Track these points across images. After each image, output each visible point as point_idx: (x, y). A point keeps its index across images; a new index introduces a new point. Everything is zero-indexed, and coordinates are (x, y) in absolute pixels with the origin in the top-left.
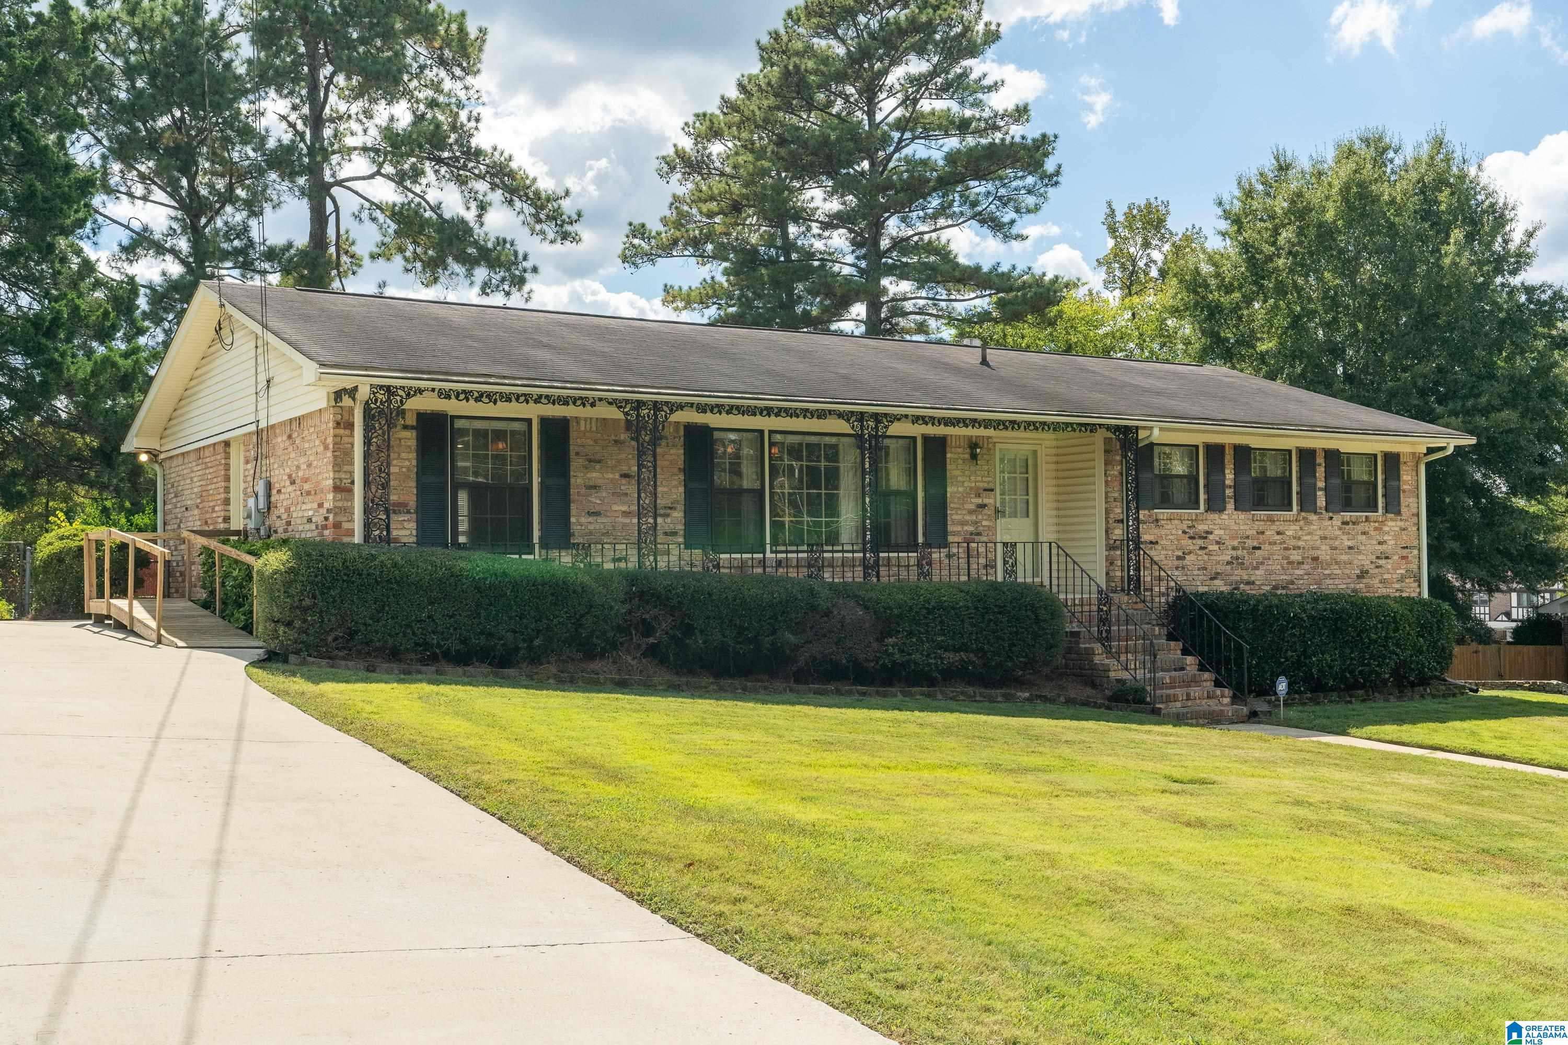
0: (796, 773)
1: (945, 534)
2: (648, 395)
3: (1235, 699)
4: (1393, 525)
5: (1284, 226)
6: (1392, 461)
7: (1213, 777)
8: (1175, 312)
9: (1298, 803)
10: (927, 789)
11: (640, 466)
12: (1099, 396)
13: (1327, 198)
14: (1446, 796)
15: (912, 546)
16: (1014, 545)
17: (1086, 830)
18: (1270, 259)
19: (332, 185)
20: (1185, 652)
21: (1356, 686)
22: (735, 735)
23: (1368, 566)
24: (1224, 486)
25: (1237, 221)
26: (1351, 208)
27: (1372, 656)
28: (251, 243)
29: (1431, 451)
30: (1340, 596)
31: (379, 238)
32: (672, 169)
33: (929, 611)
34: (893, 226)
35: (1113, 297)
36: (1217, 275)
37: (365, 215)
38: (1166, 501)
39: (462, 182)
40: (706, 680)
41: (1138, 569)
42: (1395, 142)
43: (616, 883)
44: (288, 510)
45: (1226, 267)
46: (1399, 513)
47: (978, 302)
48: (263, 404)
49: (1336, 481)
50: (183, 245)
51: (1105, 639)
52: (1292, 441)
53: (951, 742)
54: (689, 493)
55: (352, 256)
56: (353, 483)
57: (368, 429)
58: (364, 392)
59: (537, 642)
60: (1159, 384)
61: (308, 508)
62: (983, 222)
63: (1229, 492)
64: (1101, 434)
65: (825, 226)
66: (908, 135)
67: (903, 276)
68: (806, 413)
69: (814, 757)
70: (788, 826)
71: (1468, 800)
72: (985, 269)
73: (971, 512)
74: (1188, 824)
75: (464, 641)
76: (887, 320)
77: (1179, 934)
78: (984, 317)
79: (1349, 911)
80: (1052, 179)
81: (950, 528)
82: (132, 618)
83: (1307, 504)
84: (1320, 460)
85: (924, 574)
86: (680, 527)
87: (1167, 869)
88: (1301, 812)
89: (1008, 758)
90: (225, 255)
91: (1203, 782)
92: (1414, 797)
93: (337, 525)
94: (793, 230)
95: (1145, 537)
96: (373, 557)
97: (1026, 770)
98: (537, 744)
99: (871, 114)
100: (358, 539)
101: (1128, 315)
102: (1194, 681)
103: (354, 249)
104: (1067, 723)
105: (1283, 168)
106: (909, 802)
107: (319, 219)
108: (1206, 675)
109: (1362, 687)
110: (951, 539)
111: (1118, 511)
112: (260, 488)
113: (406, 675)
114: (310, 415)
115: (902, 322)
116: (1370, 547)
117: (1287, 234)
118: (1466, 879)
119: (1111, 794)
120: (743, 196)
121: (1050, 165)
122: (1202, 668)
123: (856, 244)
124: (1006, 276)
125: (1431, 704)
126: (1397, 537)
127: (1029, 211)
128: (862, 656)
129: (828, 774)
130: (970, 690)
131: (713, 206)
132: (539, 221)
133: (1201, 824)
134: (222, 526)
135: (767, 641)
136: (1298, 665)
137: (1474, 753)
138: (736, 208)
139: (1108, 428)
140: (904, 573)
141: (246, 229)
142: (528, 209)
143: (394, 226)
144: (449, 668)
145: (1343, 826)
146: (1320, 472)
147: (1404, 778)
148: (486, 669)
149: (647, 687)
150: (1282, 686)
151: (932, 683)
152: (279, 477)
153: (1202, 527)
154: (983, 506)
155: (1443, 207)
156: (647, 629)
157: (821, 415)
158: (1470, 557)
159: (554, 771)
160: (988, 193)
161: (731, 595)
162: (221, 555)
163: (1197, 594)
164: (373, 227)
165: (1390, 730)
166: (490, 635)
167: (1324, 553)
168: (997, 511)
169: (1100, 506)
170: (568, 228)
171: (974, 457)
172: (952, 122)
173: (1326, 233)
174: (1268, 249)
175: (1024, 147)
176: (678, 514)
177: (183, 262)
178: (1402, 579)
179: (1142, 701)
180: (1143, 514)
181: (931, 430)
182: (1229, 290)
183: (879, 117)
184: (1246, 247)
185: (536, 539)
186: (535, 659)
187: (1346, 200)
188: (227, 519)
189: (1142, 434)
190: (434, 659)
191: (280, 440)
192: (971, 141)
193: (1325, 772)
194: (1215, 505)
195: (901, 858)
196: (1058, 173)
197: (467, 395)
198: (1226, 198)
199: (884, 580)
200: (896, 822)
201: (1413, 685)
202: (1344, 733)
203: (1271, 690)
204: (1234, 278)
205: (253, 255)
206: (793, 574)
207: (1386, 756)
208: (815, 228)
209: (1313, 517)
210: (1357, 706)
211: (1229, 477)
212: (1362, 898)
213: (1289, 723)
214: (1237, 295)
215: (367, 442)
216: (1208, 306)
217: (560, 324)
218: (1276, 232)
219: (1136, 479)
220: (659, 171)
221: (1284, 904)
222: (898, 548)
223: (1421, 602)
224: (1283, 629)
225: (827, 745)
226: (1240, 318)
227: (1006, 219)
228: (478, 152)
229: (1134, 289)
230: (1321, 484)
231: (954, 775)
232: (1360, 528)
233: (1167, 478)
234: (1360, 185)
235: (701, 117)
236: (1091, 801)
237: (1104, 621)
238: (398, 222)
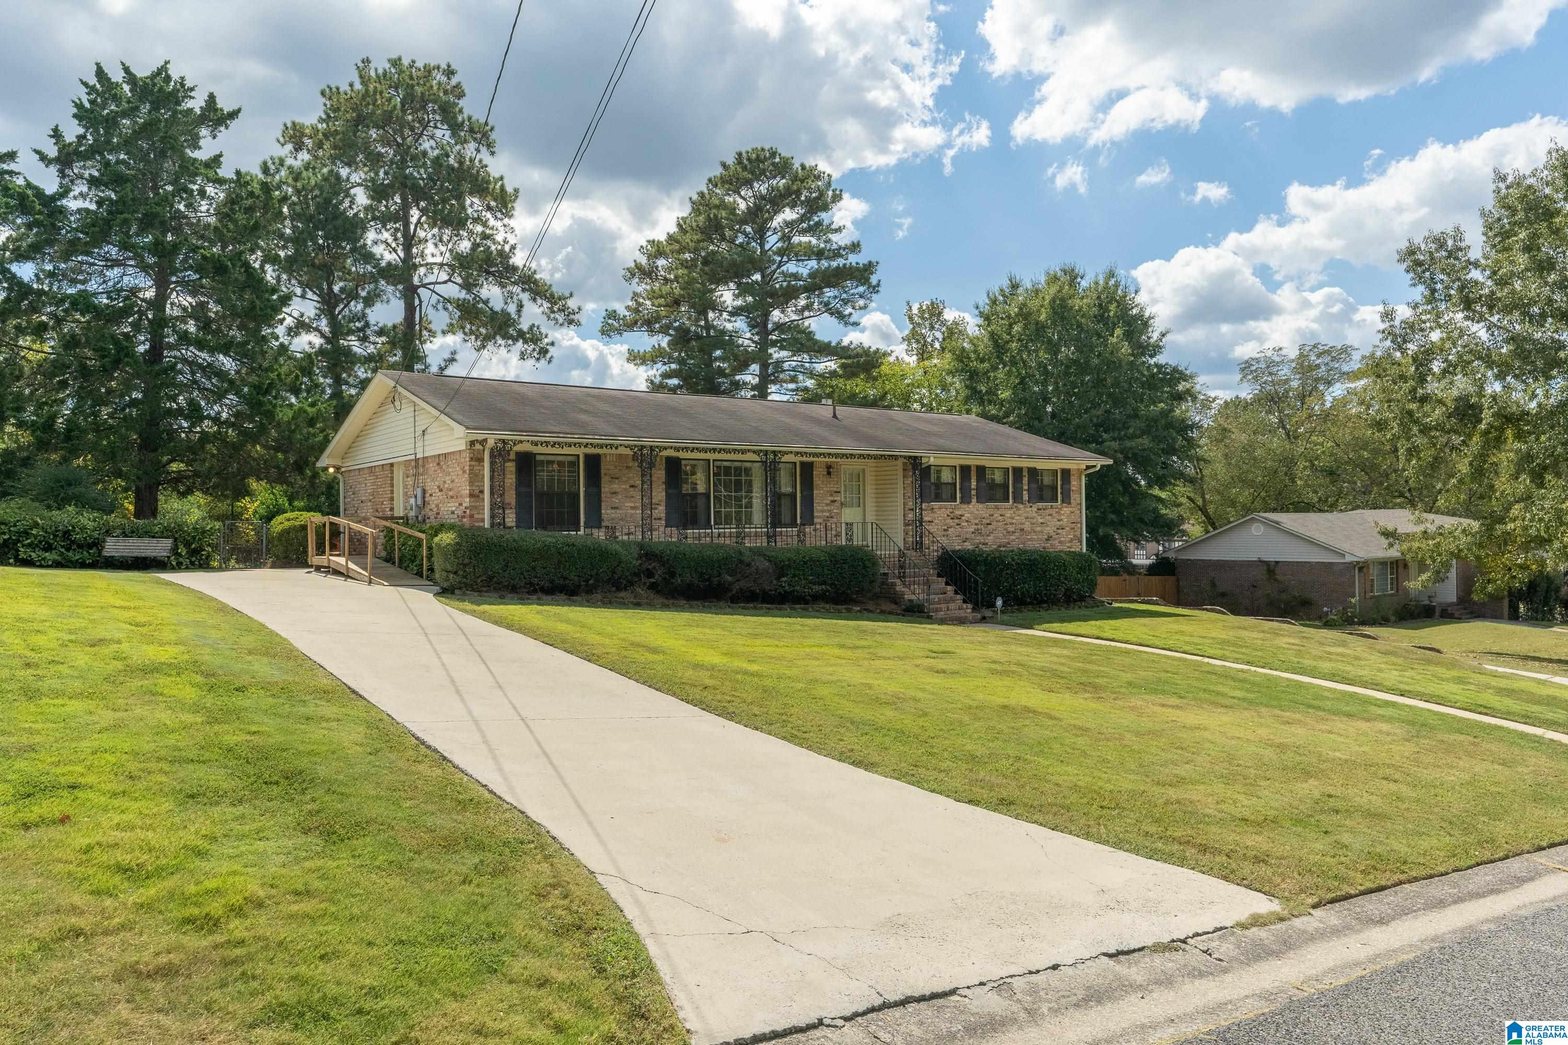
0: (741, 649)
1: (812, 517)
2: (647, 442)
3: (974, 610)
4: (1066, 510)
5: (1015, 323)
6: (1066, 473)
7: (953, 650)
8: (950, 372)
9: (994, 662)
10: (809, 656)
11: (643, 482)
12: (901, 437)
13: (1042, 306)
14: (1072, 659)
15: (793, 524)
16: (852, 524)
17: (887, 674)
18: (1007, 342)
19: (419, 287)
20: (947, 584)
21: (1042, 602)
22: (707, 631)
23: (1052, 534)
24: (970, 489)
25: (987, 318)
26: (1055, 313)
27: (1052, 585)
28: (367, 325)
29: (1088, 467)
30: (1036, 551)
31: (449, 321)
32: (633, 275)
33: (805, 563)
34: (776, 315)
35: (912, 360)
36: (975, 352)
37: (440, 306)
38: (938, 498)
39: (503, 286)
40: (683, 602)
41: (921, 537)
42: (1081, 272)
43: (674, 695)
44: (437, 506)
45: (981, 348)
46: (1070, 503)
47: (828, 364)
48: (419, 444)
49: (1034, 486)
50: (324, 324)
51: (902, 577)
52: (1011, 463)
53: (819, 634)
54: (668, 496)
55: (430, 331)
56: (482, 492)
57: (492, 464)
58: (491, 443)
59: (591, 582)
60: (935, 429)
61: (452, 506)
62: (832, 314)
63: (973, 492)
64: (901, 461)
65: (732, 314)
66: (785, 259)
67: (782, 348)
68: (735, 451)
69: (749, 642)
70: (746, 673)
71: (1085, 661)
72: (833, 344)
73: (827, 505)
74: (937, 672)
75: (552, 582)
76: (773, 374)
77: (925, 714)
78: (833, 374)
79: (1005, 707)
80: (875, 289)
81: (816, 514)
82: (348, 569)
83: (1018, 499)
84: (1025, 473)
85: (802, 541)
86: (663, 515)
87: (923, 690)
88: (993, 666)
89: (849, 642)
90: (350, 332)
91: (948, 652)
92: (1055, 659)
93: (471, 516)
94: (711, 315)
95: (926, 519)
96: (502, 536)
97: (858, 648)
98: (611, 636)
99: (762, 245)
100: (487, 525)
101: (921, 372)
102: (952, 600)
103: (432, 326)
104: (881, 624)
105: (1015, 286)
106: (800, 663)
107: (410, 310)
108: (958, 597)
109: (1046, 602)
110: (816, 520)
111: (910, 504)
112: (419, 492)
113: (522, 601)
114: (453, 453)
115: (782, 376)
116: (1054, 523)
117: (1017, 328)
118: (1067, 696)
119: (900, 658)
120: (680, 295)
121: (874, 280)
122: (956, 593)
123: (752, 326)
124: (846, 348)
125: (1084, 612)
126: (1068, 516)
127: (861, 308)
128: (768, 588)
129: (757, 649)
130: (827, 606)
131: (662, 301)
132: (553, 312)
133: (944, 672)
134: (389, 513)
135: (715, 580)
136: (1009, 591)
137: (1098, 638)
138: (677, 303)
139: (905, 457)
140: (790, 540)
141: (364, 316)
142: (546, 305)
143: (459, 313)
144: (544, 597)
145: (1013, 672)
146: (1025, 480)
147: (1055, 651)
148: (563, 597)
149: (651, 606)
150: (999, 602)
151: (806, 603)
152: (431, 487)
153: (958, 513)
154: (834, 501)
155: (1111, 314)
156: (650, 574)
157: (743, 452)
158: (1122, 524)
159: (626, 649)
160: (835, 297)
161: (696, 555)
162: (400, 533)
163: (953, 551)
164: (446, 314)
165: (1056, 626)
166: (565, 578)
167: (1027, 527)
168: (842, 504)
169: (900, 500)
170: (572, 317)
171: (829, 473)
172: (813, 253)
173: (1040, 328)
174: (1006, 337)
175: (858, 269)
176: (662, 508)
177: (323, 335)
178: (1071, 540)
179: (922, 611)
180: (924, 505)
181: (804, 459)
182: (982, 361)
183: (767, 247)
184: (992, 335)
185: (582, 524)
186: (590, 590)
187: (1053, 308)
188: (392, 509)
189: (924, 460)
190: (535, 591)
191: (432, 466)
192: (824, 263)
193: (1013, 647)
194: (966, 500)
195: (800, 685)
196: (878, 285)
197: (547, 443)
198: (981, 304)
199: (779, 544)
200: (794, 672)
201: (1075, 601)
202: (1031, 628)
203: (992, 605)
204: (985, 354)
205: (368, 332)
206: (728, 542)
207: (1050, 639)
208: (725, 315)
209: (1021, 506)
210: (1043, 613)
211: (974, 484)
212: (1012, 702)
213: (1003, 623)
214: (986, 365)
215: (492, 471)
216: (970, 371)
217: (589, 395)
218: (1011, 326)
219: (921, 486)
220: (624, 277)
221: (975, 704)
222: (786, 526)
223: (1081, 555)
224: (1001, 570)
225: (756, 636)
226: (989, 378)
227: (847, 312)
228: (515, 269)
229: (925, 356)
230: (1026, 487)
231: (822, 650)
232: (1048, 512)
233: (939, 485)
234: (1063, 300)
235: (652, 242)
236: (890, 662)
237: (902, 567)
238: (461, 311)
